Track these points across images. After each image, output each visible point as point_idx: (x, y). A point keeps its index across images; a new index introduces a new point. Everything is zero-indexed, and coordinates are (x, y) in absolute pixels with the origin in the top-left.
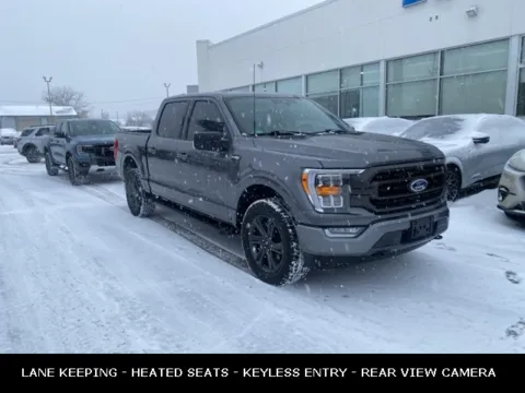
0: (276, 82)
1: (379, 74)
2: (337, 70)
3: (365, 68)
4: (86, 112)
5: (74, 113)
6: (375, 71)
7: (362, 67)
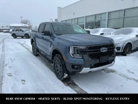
0: (78, 18)
1: (106, 16)
2: (94, 15)
3: (102, 15)
4: (31, 26)
5: (28, 26)
6: (105, 16)
7: (101, 14)
